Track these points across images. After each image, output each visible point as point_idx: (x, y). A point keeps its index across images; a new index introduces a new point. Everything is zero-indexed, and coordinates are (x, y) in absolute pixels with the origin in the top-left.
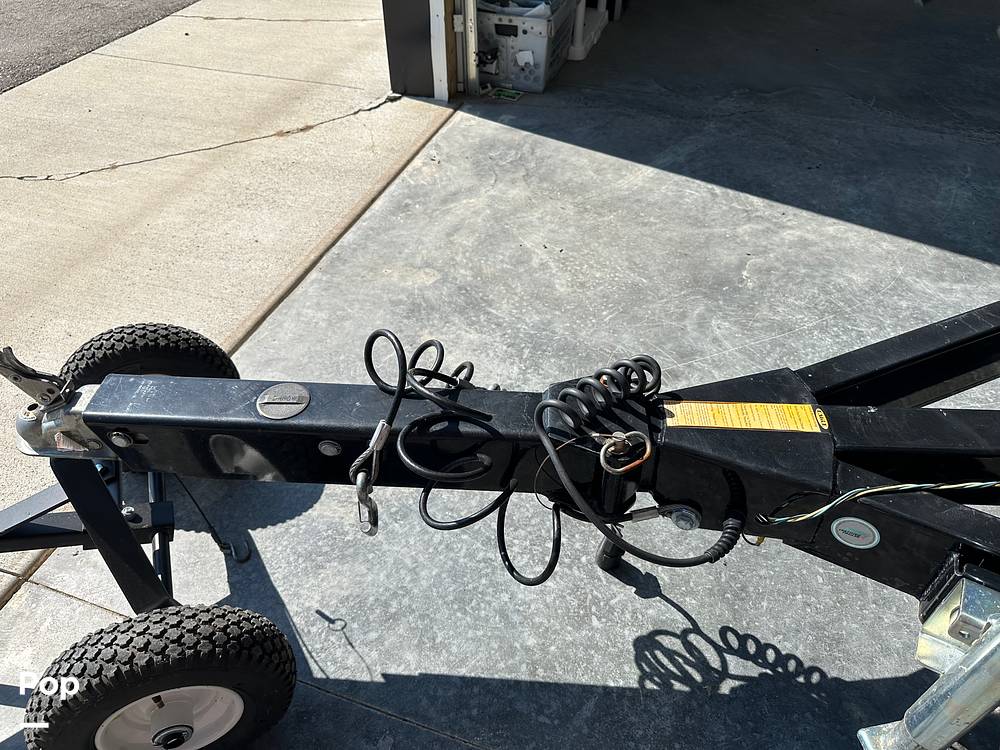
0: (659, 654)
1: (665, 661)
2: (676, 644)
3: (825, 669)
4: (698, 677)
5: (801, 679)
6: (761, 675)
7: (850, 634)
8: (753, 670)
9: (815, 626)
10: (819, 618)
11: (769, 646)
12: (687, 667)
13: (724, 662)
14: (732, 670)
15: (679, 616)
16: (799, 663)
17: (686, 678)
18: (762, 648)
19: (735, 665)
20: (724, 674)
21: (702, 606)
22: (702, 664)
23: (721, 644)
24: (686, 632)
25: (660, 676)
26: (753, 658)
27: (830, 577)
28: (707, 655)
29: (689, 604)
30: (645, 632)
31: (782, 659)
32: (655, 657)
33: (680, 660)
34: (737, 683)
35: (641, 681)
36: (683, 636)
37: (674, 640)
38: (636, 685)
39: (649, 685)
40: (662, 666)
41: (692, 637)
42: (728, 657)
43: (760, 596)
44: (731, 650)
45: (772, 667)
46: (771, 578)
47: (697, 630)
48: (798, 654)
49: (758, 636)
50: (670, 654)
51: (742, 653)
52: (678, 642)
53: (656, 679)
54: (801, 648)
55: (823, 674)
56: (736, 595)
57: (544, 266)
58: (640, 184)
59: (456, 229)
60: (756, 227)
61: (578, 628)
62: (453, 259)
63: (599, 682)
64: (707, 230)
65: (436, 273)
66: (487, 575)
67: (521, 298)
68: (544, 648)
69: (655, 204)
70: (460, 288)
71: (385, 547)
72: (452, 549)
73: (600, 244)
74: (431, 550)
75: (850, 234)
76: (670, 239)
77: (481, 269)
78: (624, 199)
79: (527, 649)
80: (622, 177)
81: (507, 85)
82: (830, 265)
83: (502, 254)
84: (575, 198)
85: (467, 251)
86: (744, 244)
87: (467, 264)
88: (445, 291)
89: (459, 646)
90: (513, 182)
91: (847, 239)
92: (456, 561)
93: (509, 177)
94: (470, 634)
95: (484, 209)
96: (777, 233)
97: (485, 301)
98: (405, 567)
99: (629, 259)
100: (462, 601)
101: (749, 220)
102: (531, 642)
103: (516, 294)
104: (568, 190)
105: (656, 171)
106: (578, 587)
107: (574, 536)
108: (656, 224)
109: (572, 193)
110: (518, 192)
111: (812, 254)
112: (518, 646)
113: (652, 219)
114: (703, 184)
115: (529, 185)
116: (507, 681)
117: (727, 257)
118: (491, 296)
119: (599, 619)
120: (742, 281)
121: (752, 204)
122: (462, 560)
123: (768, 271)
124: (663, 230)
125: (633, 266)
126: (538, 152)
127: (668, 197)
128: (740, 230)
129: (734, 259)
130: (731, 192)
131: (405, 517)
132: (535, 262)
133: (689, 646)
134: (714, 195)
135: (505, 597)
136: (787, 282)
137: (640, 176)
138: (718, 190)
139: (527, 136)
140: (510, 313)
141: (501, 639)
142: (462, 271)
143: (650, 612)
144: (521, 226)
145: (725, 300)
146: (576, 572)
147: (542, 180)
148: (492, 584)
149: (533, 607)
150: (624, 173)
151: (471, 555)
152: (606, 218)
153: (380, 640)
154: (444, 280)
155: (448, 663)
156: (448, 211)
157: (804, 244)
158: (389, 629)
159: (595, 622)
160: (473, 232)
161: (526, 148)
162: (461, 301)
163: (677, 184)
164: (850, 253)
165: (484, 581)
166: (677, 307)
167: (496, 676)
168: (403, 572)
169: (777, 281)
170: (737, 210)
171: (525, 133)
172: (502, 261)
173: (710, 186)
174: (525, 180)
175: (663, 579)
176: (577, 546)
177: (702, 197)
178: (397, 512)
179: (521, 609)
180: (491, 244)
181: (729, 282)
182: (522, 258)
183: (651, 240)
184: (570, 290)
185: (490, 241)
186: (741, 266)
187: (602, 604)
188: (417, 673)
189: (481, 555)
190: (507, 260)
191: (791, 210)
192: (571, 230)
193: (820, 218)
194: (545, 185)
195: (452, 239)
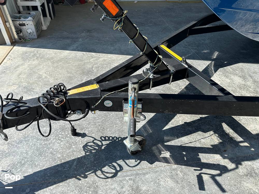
0: (88, 147)
1: (90, 148)
2: (92, 144)
3: (121, 137)
4: (97, 148)
5: (117, 140)
6: (110, 142)
7: (125, 129)
8: (108, 142)
9: (118, 130)
10: (119, 128)
11: (110, 137)
12: (95, 147)
13: (102, 143)
14: (104, 144)
15: (91, 138)
16: (116, 137)
17: (95, 149)
18: (109, 138)
19: (104, 143)
20: (102, 145)
21: (96, 135)
22: (98, 145)
23: (101, 140)
24: (93, 141)
25: (89, 151)
26: (108, 140)
27: (120, 120)
28: (98, 143)
29: (93, 135)
30: (85, 144)
31: (113, 138)
32: (88, 148)
33: (93, 146)
34: (105, 146)
35: (85, 153)
36: (93, 142)
37: (91, 143)
38: (85, 155)
39: (87, 154)
40: (89, 149)
41: (95, 141)
42: (102, 142)
43: (107, 128)
44: (103, 140)
45: (111, 140)
46: (109, 124)
47: (95, 139)
48: (116, 136)
49: (108, 136)
50: (91, 146)
51: (105, 140)
52: (92, 143)
53: (89, 152)
54: (116, 135)
55: (121, 138)
56: (102, 130)
57: (46, 77)
58: (66, 55)
59: (20, 74)
60: (94, 59)
61: (70, 149)
62: (21, 81)
63: (76, 157)
64: (83, 62)
65: (17, 86)
66: (46, 147)
67: (42, 86)
68: (63, 156)
69: (71, 58)
70: (24, 87)
71: (17, 151)
72: (36, 145)
73: (59, 69)
74: (30, 147)
75: (113, 57)
76: (76, 65)
77: (29, 82)
78: (63, 59)
79: (59, 158)
80: (61, 54)
81: (27, 38)
82: (110, 63)
83: (34, 77)
84: (51, 61)
85: (25, 78)
86: (92, 63)
87: (25, 81)
88: (20, 89)
89: (42, 163)
90: (34, 60)
91: (113, 58)
92: (37, 147)
93: (32, 59)
94: (44, 160)
95: (27, 68)
96: (99, 59)
97: (32, 89)
98: (24, 153)
99: (67, 71)
100: (40, 154)
101: (92, 58)
102: (59, 156)
103: (40, 85)
104: (48, 59)
105: (70, 51)
106: (68, 141)
107: (65, 132)
108: (72, 62)
109: (50, 60)
110: (36, 62)
111: (107, 62)
112: (56, 158)
113: (71, 62)
114: (81, 52)
115: (38, 60)
116: (55, 165)
117: (89, 66)
118: (33, 87)
119: (74, 146)
120: (93, 70)
121: (92, 55)
122: (39, 146)
123: (98, 67)
124: (74, 63)
125: (68, 72)
126: (39, 52)
127: (73, 56)
128: (91, 60)
129: (91, 66)
130: (87, 53)
131: (21, 142)
132: (43, 77)
133: (94, 143)
134: (84, 54)
135: (51, 150)
136: (102, 69)
137: (66, 53)
138: (84, 53)
139: (35, 49)
140: (39, 90)
141: (52, 158)
142: (24, 83)
143: (85, 140)
144: (38, 70)
145: (90, 75)
146: (67, 139)
147: (41, 58)
148: (47, 148)
149: (58, 149)
150: (62, 53)
151: (41, 144)
152: (59, 64)
153: (21, 170)
154: (19, 87)
155: (40, 168)
156: (17, 70)
157: (104, 60)
158: (23, 167)
159: (73, 146)
160: (25, 74)
161: (36, 52)
162: (25, 90)
163: (75, 53)
164: (114, 60)
165: (45, 148)
166: (80, 79)
167: (52, 166)
168: (24, 154)
169: (100, 69)
170: (89, 56)
171: (34, 48)
172: (35, 79)
173: (82, 52)
174: (37, 59)
175: (87, 133)
176: (66, 133)
177: (81, 55)
178: (19, 142)
179: (56, 150)
180: (31, 75)
181: (90, 71)
182: (40, 77)
183: (71, 66)
184: (54, 81)
185: (30, 75)
186: (93, 67)
187: (74, 142)
188: (32, 173)
189: (43, 144)
190: (36, 78)
191: (101, 54)
192: (51, 68)
193: (107, 54)
194: (42, 59)
195: (19, 77)
